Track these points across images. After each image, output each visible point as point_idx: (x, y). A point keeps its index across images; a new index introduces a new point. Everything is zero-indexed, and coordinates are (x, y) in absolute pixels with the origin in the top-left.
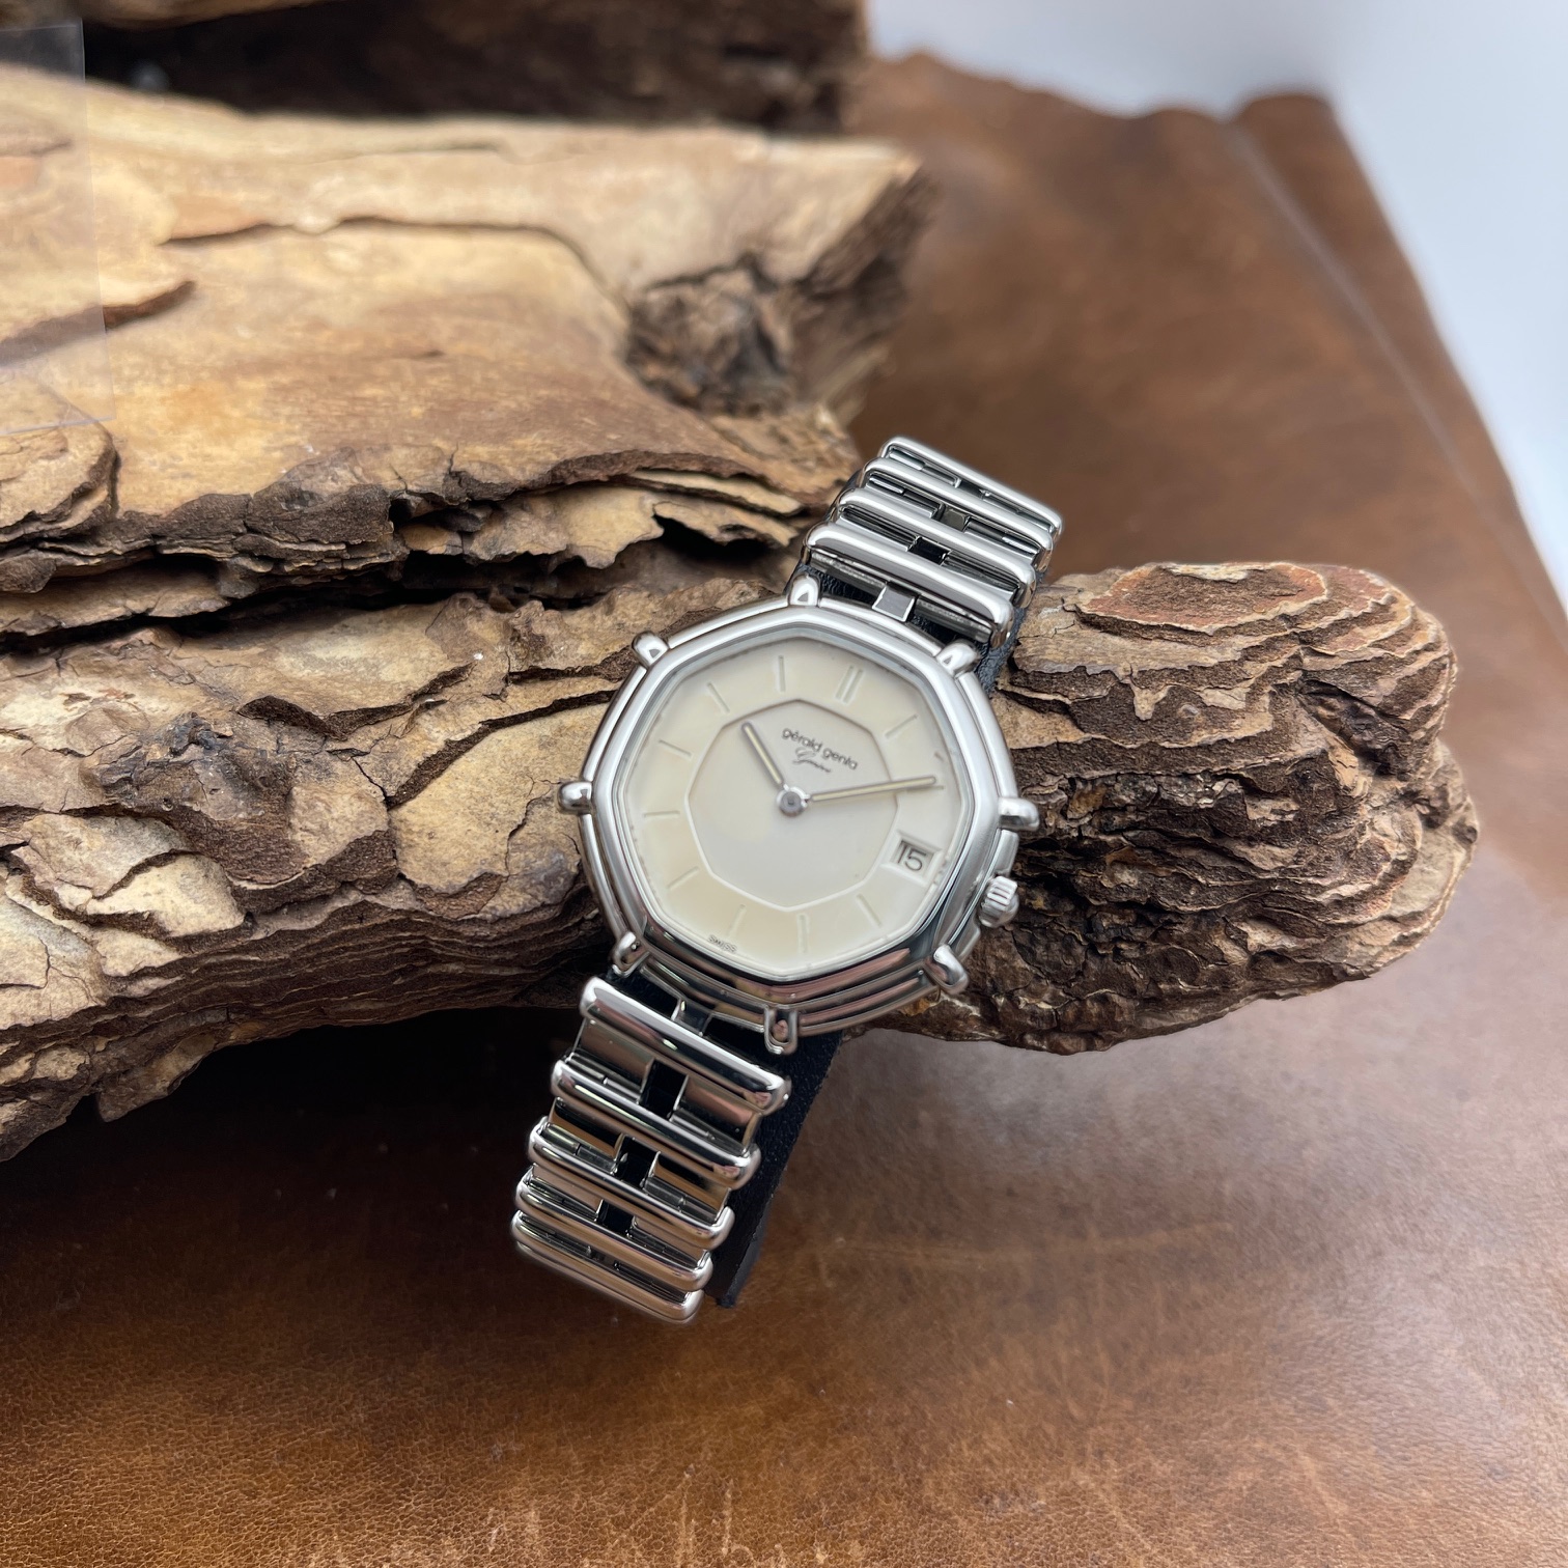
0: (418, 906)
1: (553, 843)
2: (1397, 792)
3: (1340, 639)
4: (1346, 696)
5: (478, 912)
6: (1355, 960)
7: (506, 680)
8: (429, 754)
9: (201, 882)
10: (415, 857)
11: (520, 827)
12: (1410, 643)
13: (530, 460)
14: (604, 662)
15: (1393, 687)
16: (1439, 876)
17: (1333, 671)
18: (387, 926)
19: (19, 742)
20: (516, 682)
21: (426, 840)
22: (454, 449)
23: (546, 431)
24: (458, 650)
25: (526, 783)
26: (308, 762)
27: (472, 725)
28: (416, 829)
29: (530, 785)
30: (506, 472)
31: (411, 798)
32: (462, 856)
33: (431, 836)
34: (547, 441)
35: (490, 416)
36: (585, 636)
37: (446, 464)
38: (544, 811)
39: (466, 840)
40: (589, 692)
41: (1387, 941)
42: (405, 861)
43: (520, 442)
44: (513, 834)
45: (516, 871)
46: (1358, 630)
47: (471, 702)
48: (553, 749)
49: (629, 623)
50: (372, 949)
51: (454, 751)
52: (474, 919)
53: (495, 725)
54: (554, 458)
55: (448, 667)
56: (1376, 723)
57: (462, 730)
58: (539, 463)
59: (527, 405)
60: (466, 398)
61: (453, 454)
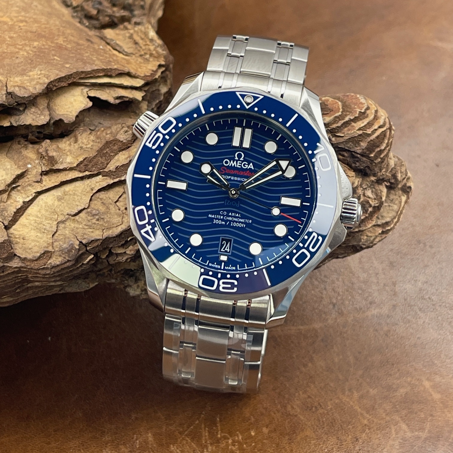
0: (23, 265)
1: (68, 238)
2: (373, 181)
3: (346, 129)
4: (349, 151)
5: (45, 265)
6: (365, 242)
7: (41, 175)
8: (18, 208)
10: (19, 247)
11: (55, 233)
12: (373, 126)
13: (38, 83)
14: (77, 165)
15: (366, 145)
16: (395, 207)
17: (344, 142)
18: (13, 273)
20: (45, 175)
21: (22, 240)
22: (6, 79)
23: (41, 67)
24: (21, 163)
25: (55, 215)
27: (32, 194)
28: (17, 236)
29: (57, 215)
30: (29, 90)
31: (14, 225)
32: (36, 245)
33: (23, 239)
34: (42, 72)
35: (18, 61)
36: (68, 153)
37: (5, 88)
38: (63, 225)
39: (36, 239)
40: (73, 177)
41: (377, 234)
42: (16, 249)
43: (31, 73)
44: (53, 235)
45: (57, 249)
46: (353, 124)
47: (30, 185)
48: (63, 201)
49: (85, 147)
50: (8, 281)
51: (27, 205)
52: (44, 268)
53: (39, 193)
54: (47, 81)
55: (19, 172)
56: (360, 160)
57: (28, 197)
58: (41, 84)
59: (31, 52)
60: (6, 51)
61: (6, 83)
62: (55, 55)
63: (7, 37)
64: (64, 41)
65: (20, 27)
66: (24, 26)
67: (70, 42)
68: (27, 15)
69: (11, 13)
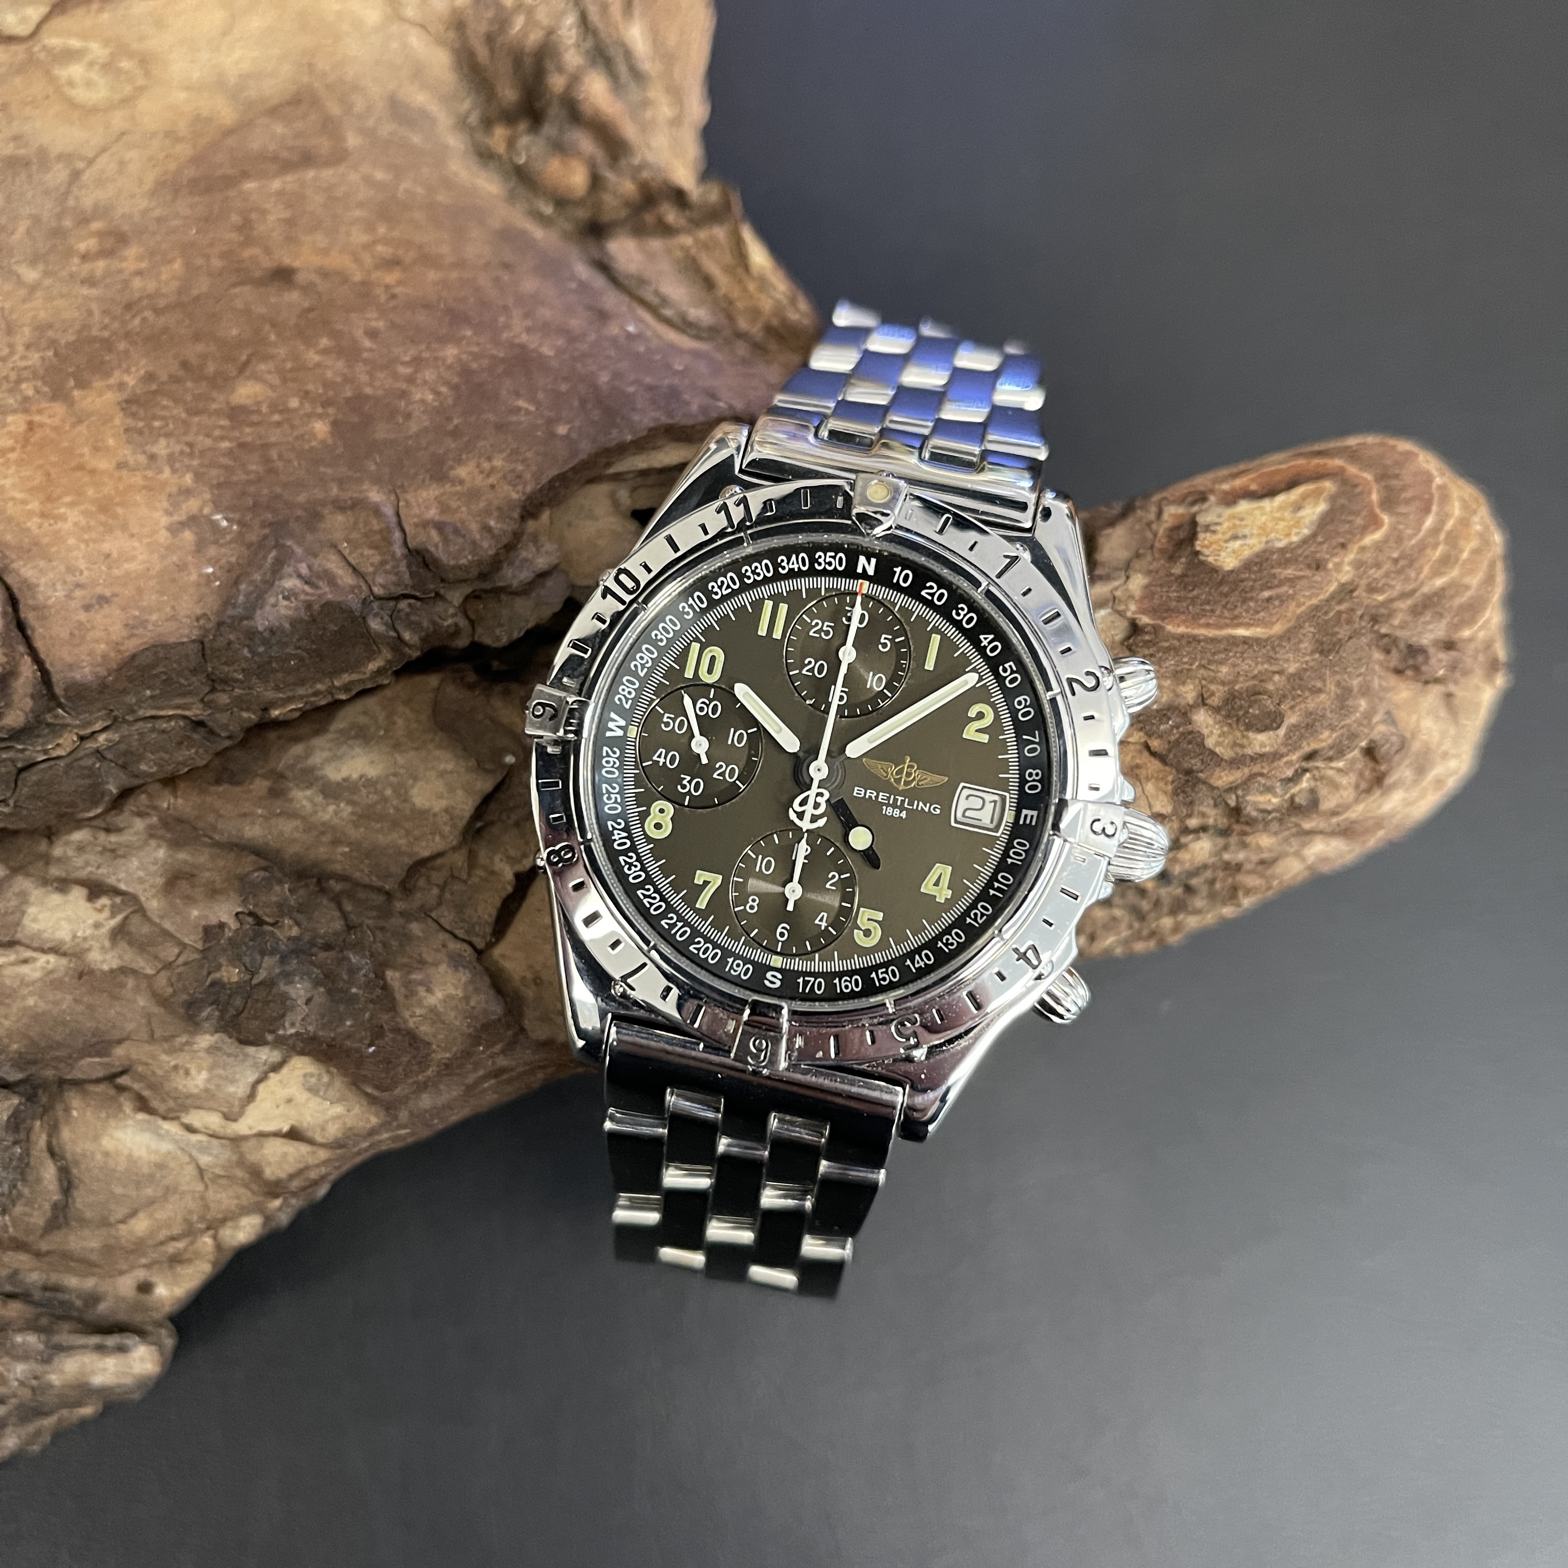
8: (504, 895)
9: (326, 1079)
13: (491, 507)
19: (64, 961)
21: (533, 987)
22: (393, 498)
23: (486, 443)
26: (382, 929)
28: (516, 976)
30: (470, 537)
34: (495, 463)
35: (414, 427)
37: (397, 535)
43: (462, 471)
51: (525, 882)
54: (515, 496)
58: (499, 509)
59: (444, 389)
60: (368, 391)
61: (398, 514)
62: (518, 395)
63: (359, 333)
64: (528, 330)
65: (387, 287)
66: (400, 283)
67: (546, 329)
68: (396, 234)
69: (348, 234)
